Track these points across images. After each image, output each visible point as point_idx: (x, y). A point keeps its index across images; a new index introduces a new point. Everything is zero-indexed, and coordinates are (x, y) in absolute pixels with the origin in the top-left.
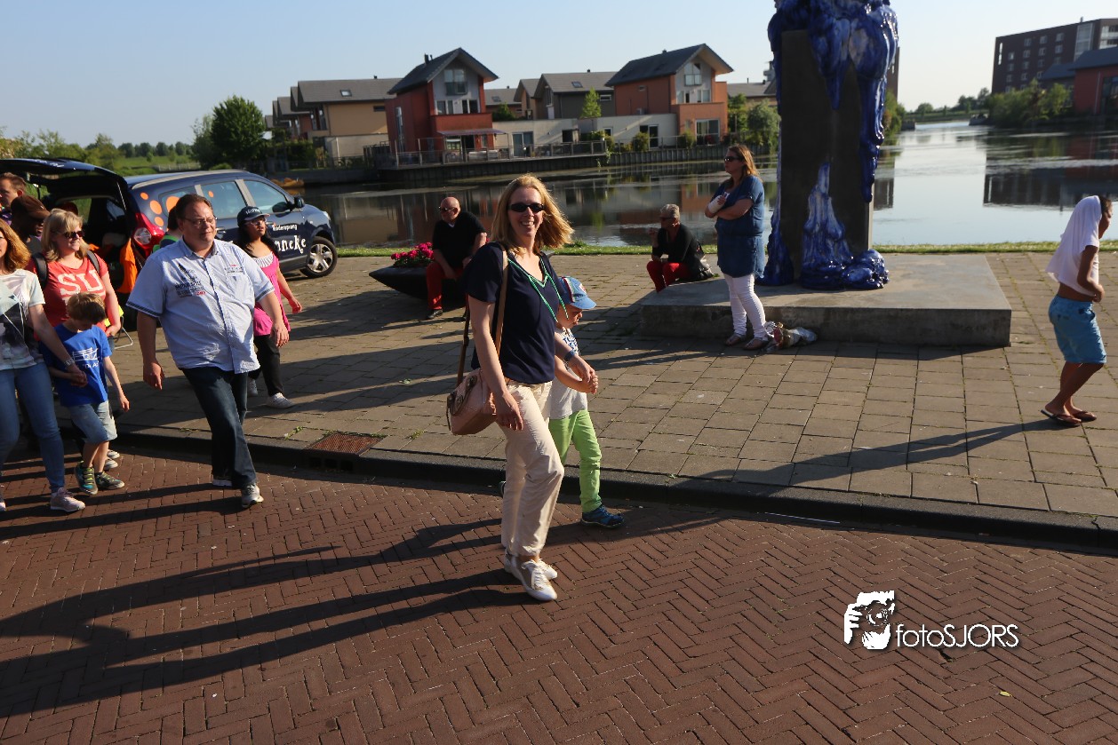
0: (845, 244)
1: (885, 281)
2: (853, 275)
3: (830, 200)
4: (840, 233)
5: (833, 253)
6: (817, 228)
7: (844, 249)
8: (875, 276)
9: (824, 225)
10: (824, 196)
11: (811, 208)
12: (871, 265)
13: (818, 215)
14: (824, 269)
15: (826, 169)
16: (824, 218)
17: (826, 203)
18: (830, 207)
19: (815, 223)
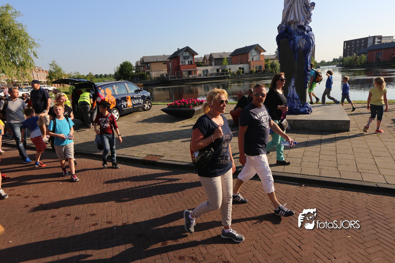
0: (299, 101)
1: (311, 112)
2: (302, 110)
3: (295, 88)
4: (298, 98)
5: (296, 104)
6: (291, 96)
7: (299, 102)
8: (308, 110)
9: (293, 95)
10: (293, 87)
11: (289, 90)
12: (307, 107)
13: (291, 92)
14: (293, 108)
15: (293, 79)
16: (293, 93)
17: (294, 89)
18: (295, 90)
19: (290, 95)
